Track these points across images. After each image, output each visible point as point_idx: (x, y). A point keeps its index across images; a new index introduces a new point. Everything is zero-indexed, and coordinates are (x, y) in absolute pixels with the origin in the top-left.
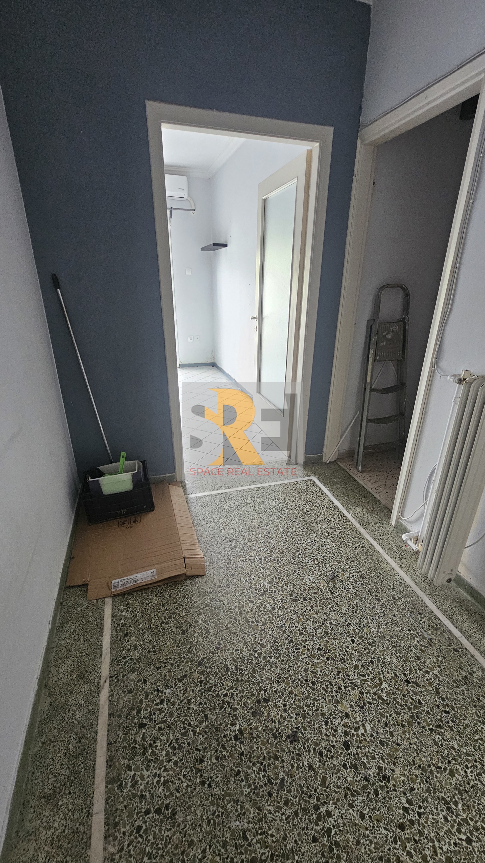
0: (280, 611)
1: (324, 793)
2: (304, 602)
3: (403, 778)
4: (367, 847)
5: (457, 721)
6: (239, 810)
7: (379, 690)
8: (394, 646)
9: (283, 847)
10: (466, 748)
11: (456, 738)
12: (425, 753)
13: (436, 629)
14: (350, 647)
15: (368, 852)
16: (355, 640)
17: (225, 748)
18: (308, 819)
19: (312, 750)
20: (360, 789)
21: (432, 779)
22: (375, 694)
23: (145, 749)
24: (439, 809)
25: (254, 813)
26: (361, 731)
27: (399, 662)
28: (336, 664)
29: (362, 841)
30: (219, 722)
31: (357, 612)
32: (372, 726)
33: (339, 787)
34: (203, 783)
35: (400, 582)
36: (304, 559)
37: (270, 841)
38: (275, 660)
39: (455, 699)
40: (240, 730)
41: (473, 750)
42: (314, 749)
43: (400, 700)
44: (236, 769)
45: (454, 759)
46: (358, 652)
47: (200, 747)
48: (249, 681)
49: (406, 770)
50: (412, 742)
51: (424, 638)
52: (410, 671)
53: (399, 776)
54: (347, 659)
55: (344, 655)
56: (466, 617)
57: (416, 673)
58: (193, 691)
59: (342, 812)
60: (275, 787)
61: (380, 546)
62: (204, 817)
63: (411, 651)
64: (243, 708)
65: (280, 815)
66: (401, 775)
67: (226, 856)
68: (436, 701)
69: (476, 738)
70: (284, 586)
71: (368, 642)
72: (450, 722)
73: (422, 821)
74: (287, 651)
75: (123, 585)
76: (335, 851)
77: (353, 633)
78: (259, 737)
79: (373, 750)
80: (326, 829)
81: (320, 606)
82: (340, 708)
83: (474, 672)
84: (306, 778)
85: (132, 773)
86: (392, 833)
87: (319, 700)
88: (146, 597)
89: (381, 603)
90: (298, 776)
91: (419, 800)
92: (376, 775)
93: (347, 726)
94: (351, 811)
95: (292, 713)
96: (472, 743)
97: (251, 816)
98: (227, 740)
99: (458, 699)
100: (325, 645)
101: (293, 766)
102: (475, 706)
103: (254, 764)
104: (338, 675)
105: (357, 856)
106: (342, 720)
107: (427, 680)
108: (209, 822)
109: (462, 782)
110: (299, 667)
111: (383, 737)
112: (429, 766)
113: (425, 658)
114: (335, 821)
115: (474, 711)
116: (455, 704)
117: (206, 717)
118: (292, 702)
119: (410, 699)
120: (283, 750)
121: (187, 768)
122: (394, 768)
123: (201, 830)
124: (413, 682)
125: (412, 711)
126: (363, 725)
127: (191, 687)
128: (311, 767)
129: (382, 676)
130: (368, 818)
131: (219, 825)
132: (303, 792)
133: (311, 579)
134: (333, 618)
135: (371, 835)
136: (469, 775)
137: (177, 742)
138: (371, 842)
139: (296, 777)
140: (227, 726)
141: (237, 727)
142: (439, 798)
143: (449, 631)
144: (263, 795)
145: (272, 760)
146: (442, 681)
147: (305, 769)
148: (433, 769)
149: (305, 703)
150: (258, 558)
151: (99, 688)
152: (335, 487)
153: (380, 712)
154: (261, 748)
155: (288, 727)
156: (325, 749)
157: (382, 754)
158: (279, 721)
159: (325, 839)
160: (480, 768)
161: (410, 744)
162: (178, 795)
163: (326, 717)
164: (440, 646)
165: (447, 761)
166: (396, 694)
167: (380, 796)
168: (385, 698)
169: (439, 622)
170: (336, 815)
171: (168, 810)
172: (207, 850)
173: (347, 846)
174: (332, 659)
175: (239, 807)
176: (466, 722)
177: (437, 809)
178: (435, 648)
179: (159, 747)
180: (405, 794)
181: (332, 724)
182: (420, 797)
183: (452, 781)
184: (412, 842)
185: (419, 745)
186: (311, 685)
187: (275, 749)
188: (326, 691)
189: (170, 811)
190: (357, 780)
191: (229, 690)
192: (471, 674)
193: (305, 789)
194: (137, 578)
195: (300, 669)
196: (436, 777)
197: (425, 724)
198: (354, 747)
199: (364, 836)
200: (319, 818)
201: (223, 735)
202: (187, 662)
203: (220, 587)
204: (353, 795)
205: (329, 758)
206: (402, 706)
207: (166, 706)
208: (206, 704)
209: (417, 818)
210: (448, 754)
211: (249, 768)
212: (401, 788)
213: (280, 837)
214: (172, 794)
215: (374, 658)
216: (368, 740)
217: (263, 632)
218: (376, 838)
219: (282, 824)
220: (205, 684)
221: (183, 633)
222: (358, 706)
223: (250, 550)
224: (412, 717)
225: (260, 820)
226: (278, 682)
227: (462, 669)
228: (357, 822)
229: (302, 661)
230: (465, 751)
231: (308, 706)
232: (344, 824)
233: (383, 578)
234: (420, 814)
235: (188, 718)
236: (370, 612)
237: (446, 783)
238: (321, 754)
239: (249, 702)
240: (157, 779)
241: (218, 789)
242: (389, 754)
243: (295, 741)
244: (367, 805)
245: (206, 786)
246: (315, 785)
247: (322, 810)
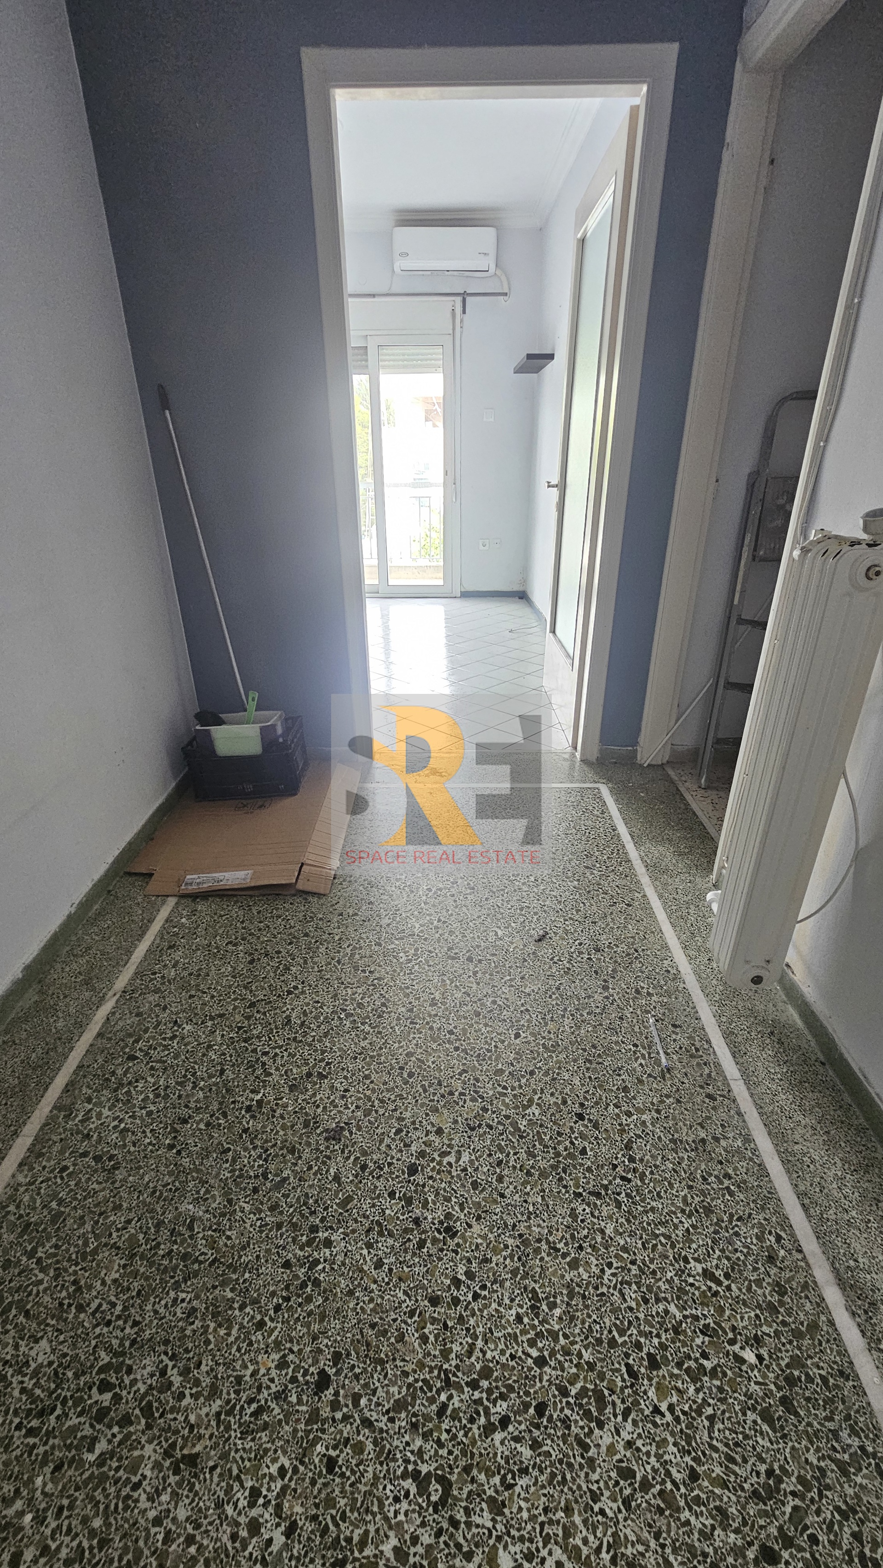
0: (416, 967)
1: (336, 1216)
2: (466, 962)
3: (479, 1241)
4: (362, 1304)
5: (638, 1198)
6: (202, 1193)
7: (517, 1114)
8: (590, 1062)
9: (236, 1258)
10: (628, 1240)
11: (617, 1220)
12: (544, 1221)
13: (692, 1056)
14: (506, 1043)
15: (358, 1310)
16: (523, 1035)
17: (225, 1115)
18: (293, 1237)
19: (352, 1158)
20: (397, 1230)
21: (532, 1259)
22: (507, 1117)
23: (121, 1085)
24: (517, 1302)
25: (220, 1203)
26: (452, 1159)
27: (583, 1085)
28: (466, 1059)
29: (357, 1294)
30: (236, 1083)
31: (554, 997)
32: (473, 1157)
33: (365, 1216)
34: (171, 1147)
35: (668, 971)
36: (505, 904)
37: (221, 1243)
38: (367, 1028)
39: (656, 1166)
40: (260, 1103)
41: (640, 1246)
42: (357, 1159)
43: (548, 1137)
44: (226, 1146)
45: (593, 1247)
46: (517, 1053)
47: (192, 1105)
48: (311, 1045)
49: (492, 1233)
50: (530, 1200)
51: (658, 1062)
52: (597, 1103)
53: (475, 1236)
54: (490, 1058)
55: (489, 1051)
56: (770, 1052)
57: (606, 1109)
58: (223, 1036)
59: (350, 1249)
60: (268, 1185)
61: (665, 909)
62: (151, 1185)
63: (619, 1075)
64: (282, 1076)
65: (255, 1219)
66: (480, 1236)
67: (153, 1237)
68: (617, 1158)
69: (657, 1232)
70: (446, 935)
71: (544, 1044)
72: (623, 1195)
73: (475, 1306)
74: (395, 1022)
75: (198, 884)
76: (309, 1289)
77: (526, 1024)
78: (282, 1117)
79: (453, 1189)
80: (311, 1259)
81: (491, 975)
82: (433, 1119)
83: (725, 1138)
84: (322, 1189)
85: (91, 1106)
86: (413, 1302)
87: (406, 1099)
88: (225, 906)
89: (606, 994)
90: (311, 1183)
91: (488, 1277)
92: (436, 1222)
93: (430, 1145)
94: (365, 1252)
95: (352, 1104)
96: (644, 1236)
97: (214, 1205)
98: (233, 1108)
99: (663, 1167)
100: (464, 1030)
101: (310, 1168)
102: (690, 1187)
103: (255, 1148)
104: (460, 1074)
105: (339, 1308)
106: (427, 1135)
107: (620, 1125)
108: (154, 1192)
109: (585, 1282)
110: (402, 1047)
111: (483, 1178)
112: (539, 1241)
113: (639, 1092)
114: (331, 1255)
115: (683, 1194)
116: (652, 1173)
117: (222, 1072)
118: (360, 1089)
119: (567, 1143)
120: (309, 1144)
121: (161, 1122)
122: (474, 1222)
123: (138, 1197)
124: (590, 1120)
125: (560, 1159)
126: (459, 1153)
127: (223, 1030)
128: (337, 1178)
129: (536, 1097)
130: (386, 1270)
131: (165, 1200)
132: (305, 1204)
133: (500, 933)
134: (503, 996)
135: (377, 1293)
136: (605, 1277)
137: (165, 1090)
138: (371, 1300)
139: (307, 1184)
140: (244, 1091)
141: (258, 1097)
142: (525, 1288)
143: (718, 1065)
144: (246, 1188)
145: (285, 1151)
146: (648, 1134)
147: (327, 1178)
148: (544, 1247)
149: (380, 1096)
151: (102, 1000)
152: (634, 807)
153: (500, 1144)
154: (277, 1132)
155: (334, 1119)
156: (375, 1163)
157: (466, 1199)
158: (325, 1108)
159: (303, 1270)
160: (635, 1275)
161: (526, 1201)
162: (132, 1149)
163: (404, 1123)
164: (683, 1083)
165: (576, 1245)
166: (547, 1128)
167: (425, 1250)
168: (523, 1128)
169: (706, 1046)
170: (338, 1249)
171: (110, 1161)
172: (134, 1222)
173: (331, 1291)
174: (465, 1051)
175: (203, 1189)
176: (654, 1204)
177: (512, 1300)
178: (669, 1083)
179: (139, 1089)
180: (469, 1261)
181: (406, 1135)
182: (494, 1275)
183: (567, 1275)
184: (438, 1324)
185: (541, 1208)
186: (405, 1075)
187: (296, 1139)
188: (425, 1091)
189: (112, 1163)
190: (401, 1218)
191: (275, 1048)
192: (717, 1139)
193: (311, 1201)
194: (222, 878)
195: (401, 1050)
196: (542, 1259)
197: (571, 1183)
198: (423, 1175)
199: (366, 1289)
200: (309, 1243)
201: (231, 1100)
202: (235, 999)
203: (341, 914)
204: (381, 1234)
205: (373, 1177)
206: (546, 1146)
207: (175, 1044)
208: (231, 1056)
209: (470, 1298)
210: (586, 1237)
211: (246, 1149)
212: (467, 1252)
213: (240, 1243)
214: (125, 1146)
215: (540, 1068)
216: (454, 1174)
217: (372, 987)
218: (383, 1298)
219: (252, 1230)
220: (245, 1031)
221: (252, 962)
222: (468, 1124)
224: (554, 1167)
225: (223, 1215)
226: (356, 1058)
227: (703, 1127)
228: (366, 1268)
229: (410, 1041)
230: (622, 1242)
231: (382, 1101)
232: (343, 1264)
233: (636, 958)
234: (476, 1296)
235: (197, 1067)
236: (577, 1003)
237: (554, 1273)
238: (364, 1167)
239: (295, 1071)
240: (116, 1123)
241: (188, 1160)
242: (479, 1203)
243: (334, 1139)
244: (395, 1254)
245: (174, 1151)
246: (329, 1202)
247: (320, 1234)
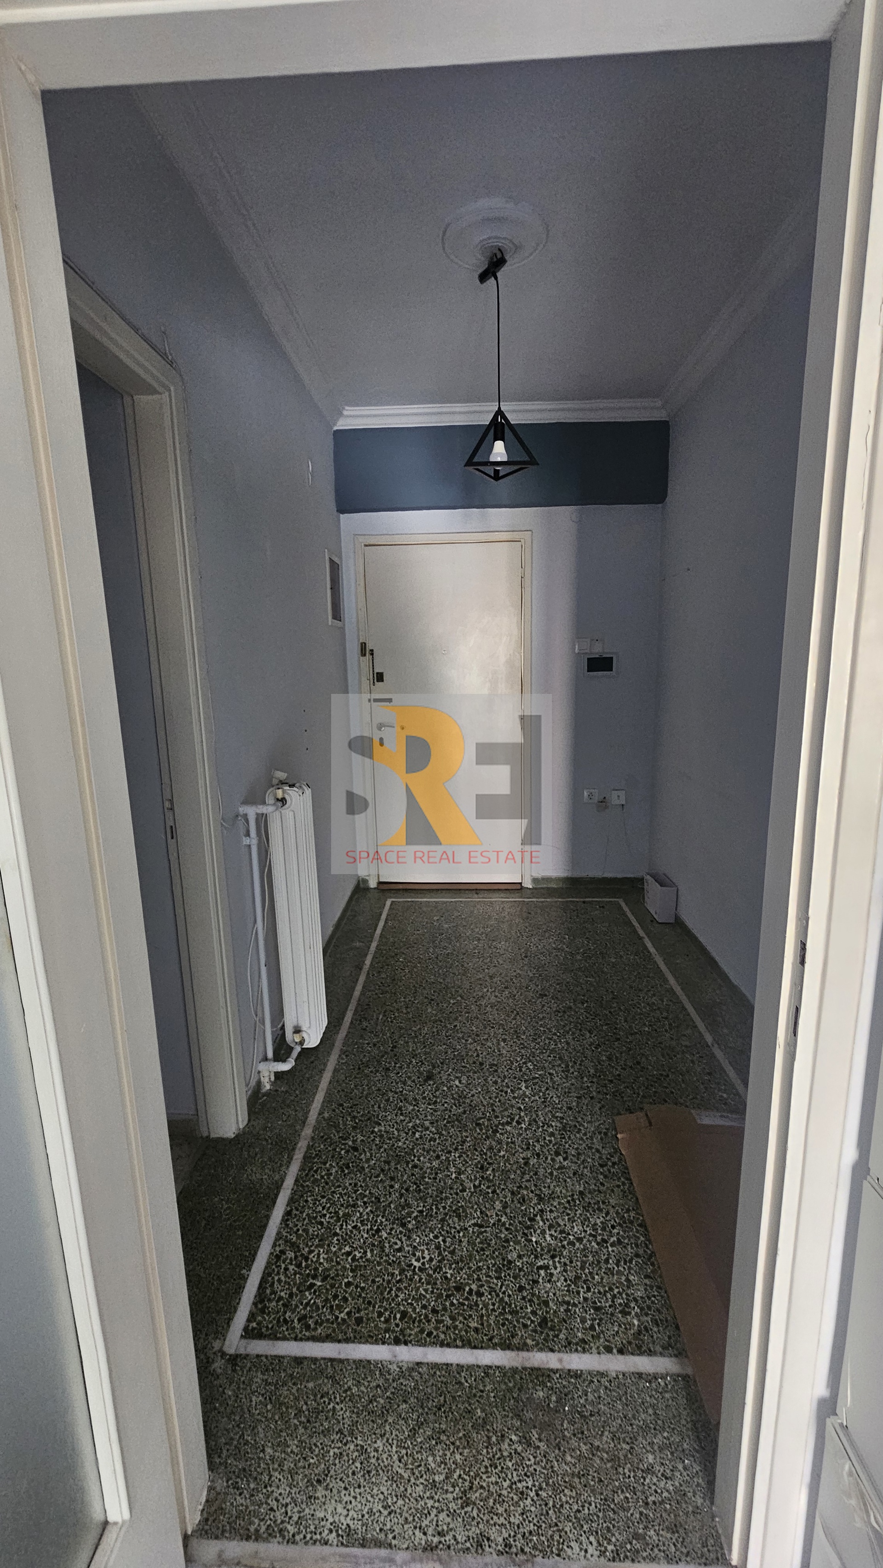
150: (523, 1125)
223: (531, 1141)
